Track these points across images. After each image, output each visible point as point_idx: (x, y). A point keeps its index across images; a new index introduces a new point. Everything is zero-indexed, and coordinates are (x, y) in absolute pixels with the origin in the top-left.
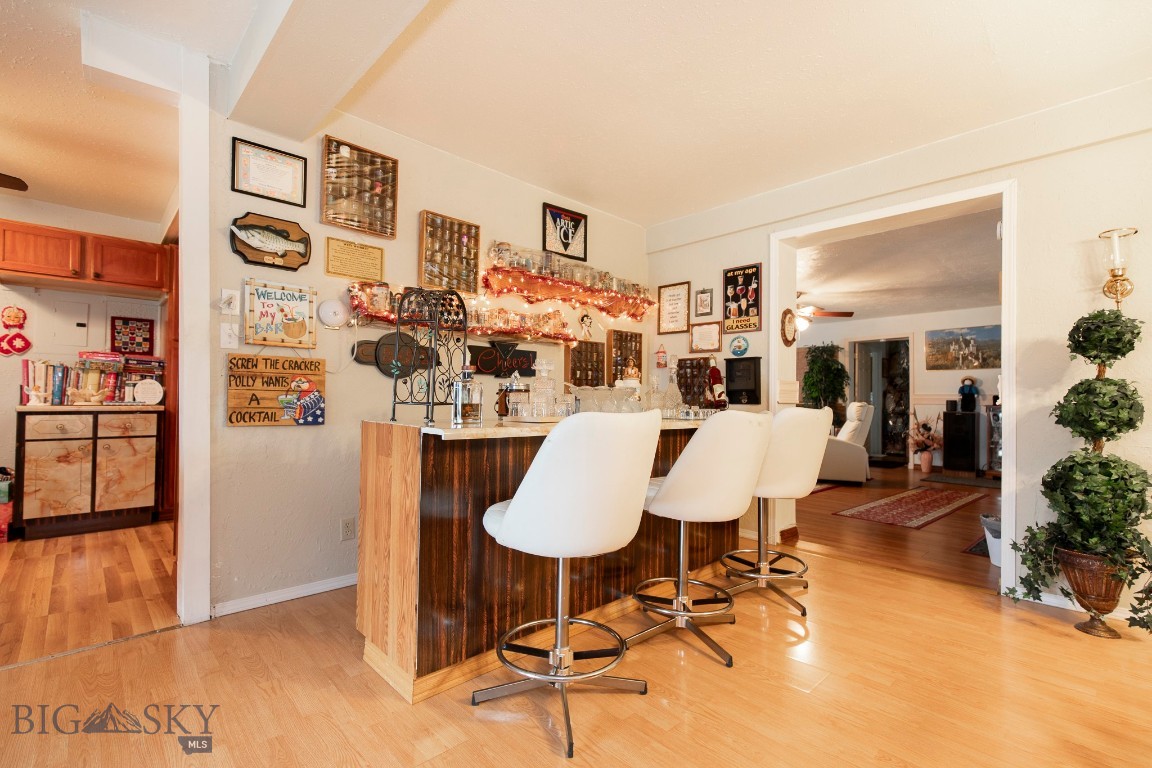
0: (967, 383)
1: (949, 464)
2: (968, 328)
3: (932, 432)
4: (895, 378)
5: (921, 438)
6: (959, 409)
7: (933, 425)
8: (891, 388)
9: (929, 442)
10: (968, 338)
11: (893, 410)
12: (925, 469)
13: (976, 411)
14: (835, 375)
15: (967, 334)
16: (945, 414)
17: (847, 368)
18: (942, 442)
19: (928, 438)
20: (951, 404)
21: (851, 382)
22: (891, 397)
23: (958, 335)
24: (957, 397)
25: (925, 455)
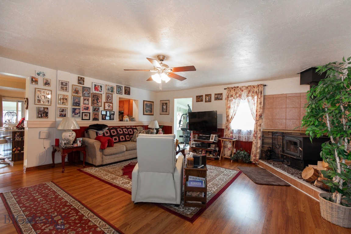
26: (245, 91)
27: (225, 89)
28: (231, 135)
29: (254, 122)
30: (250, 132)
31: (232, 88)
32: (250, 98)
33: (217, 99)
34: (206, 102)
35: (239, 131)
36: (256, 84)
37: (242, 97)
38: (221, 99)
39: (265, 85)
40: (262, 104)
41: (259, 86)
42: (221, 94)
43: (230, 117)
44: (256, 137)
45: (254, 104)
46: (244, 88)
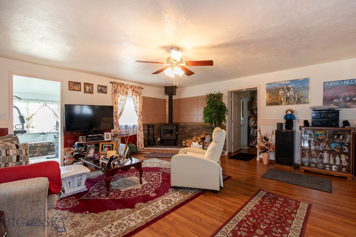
0: (289, 113)
1: (278, 160)
2: (289, 81)
3: (269, 141)
4: (254, 110)
5: (263, 145)
6: (284, 128)
7: (269, 138)
8: (252, 115)
9: (267, 148)
10: (289, 86)
11: (253, 125)
12: (265, 162)
13: (294, 129)
14: (220, 109)
15: (289, 84)
16: (276, 131)
17: (227, 106)
18: (274, 147)
19: (267, 145)
20: (280, 125)
21: (229, 113)
22: (251, 119)
23: (284, 85)
24: (283, 121)
25: (265, 155)
26: (130, 89)
27: (111, 82)
28: (119, 131)
29: (137, 118)
30: (134, 126)
31: (119, 84)
32: (134, 96)
33: (100, 91)
34: (85, 92)
35: (126, 126)
36: (137, 85)
37: (128, 94)
38: (106, 93)
39: (143, 88)
40: (142, 103)
41: (140, 88)
42: (106, 87)
43: (119, 113)
44: (140, 130)
45: (137, 102)
46: (129, 87)
